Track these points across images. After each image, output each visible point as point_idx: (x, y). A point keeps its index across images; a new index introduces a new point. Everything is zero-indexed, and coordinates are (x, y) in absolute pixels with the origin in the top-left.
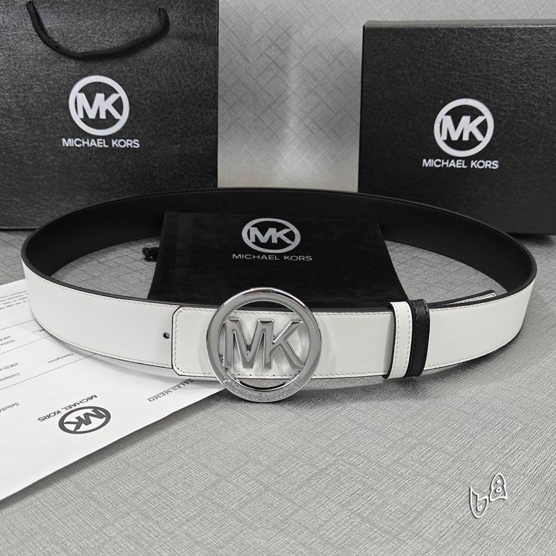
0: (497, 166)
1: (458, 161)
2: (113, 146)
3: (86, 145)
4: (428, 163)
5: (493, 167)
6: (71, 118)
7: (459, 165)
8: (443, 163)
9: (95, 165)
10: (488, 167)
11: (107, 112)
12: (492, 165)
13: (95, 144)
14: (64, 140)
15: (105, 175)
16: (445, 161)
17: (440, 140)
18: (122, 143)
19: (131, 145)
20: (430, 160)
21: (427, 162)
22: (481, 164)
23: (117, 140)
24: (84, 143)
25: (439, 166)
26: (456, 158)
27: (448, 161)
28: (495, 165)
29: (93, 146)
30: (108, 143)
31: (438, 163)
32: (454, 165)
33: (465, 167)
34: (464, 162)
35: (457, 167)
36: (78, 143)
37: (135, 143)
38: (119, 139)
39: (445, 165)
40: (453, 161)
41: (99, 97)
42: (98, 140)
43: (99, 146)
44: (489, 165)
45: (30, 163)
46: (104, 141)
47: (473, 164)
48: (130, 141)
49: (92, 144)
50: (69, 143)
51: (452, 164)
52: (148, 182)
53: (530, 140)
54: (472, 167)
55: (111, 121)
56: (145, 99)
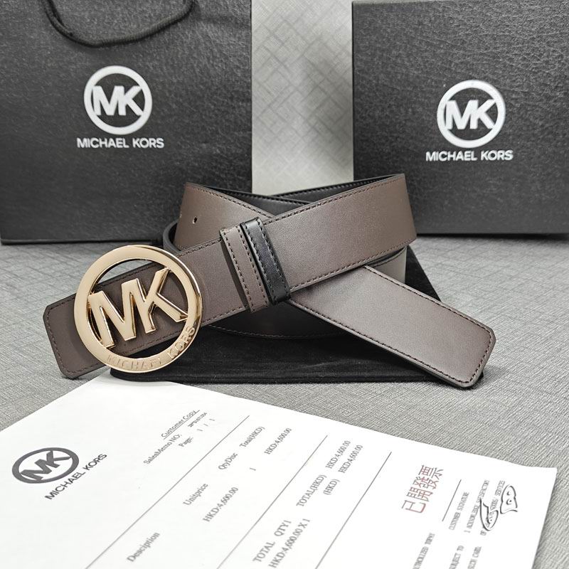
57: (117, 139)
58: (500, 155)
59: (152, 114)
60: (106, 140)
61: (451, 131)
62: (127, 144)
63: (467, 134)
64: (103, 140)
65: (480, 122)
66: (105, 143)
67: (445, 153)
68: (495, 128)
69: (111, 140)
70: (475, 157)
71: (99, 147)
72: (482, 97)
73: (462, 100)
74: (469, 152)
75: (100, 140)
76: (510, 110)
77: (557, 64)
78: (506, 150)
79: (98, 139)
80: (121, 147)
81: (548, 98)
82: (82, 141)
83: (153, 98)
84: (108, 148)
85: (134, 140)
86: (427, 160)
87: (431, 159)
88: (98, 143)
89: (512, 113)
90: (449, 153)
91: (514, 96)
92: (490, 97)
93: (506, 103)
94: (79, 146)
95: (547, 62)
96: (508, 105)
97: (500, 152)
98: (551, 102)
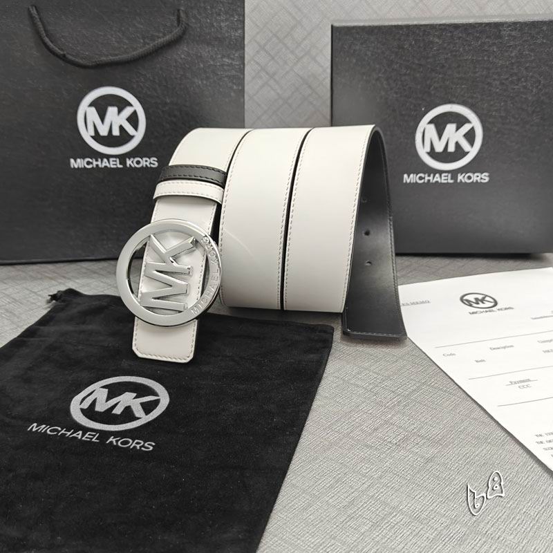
0: (487, 179)
2: (128, 166)
3: (97, 165)
5: (483, 181)
7: (445, 179)
8: (427, 178)
11: (121, 128)
13: (107, 165)
20: (411, 176)
22: (469, 178)
23: (132, 159)
24: (95, 163)
26: (441, 172)
27: (432, 175)
28: (484, 178)
29: (106, 167)
30: (123, 162)
39: (429, 180)
42: (111, 159)
43: (112, 166)
46: (118, 160)
49: (104, 165)
54: (459, 181)
55: (125, 137)
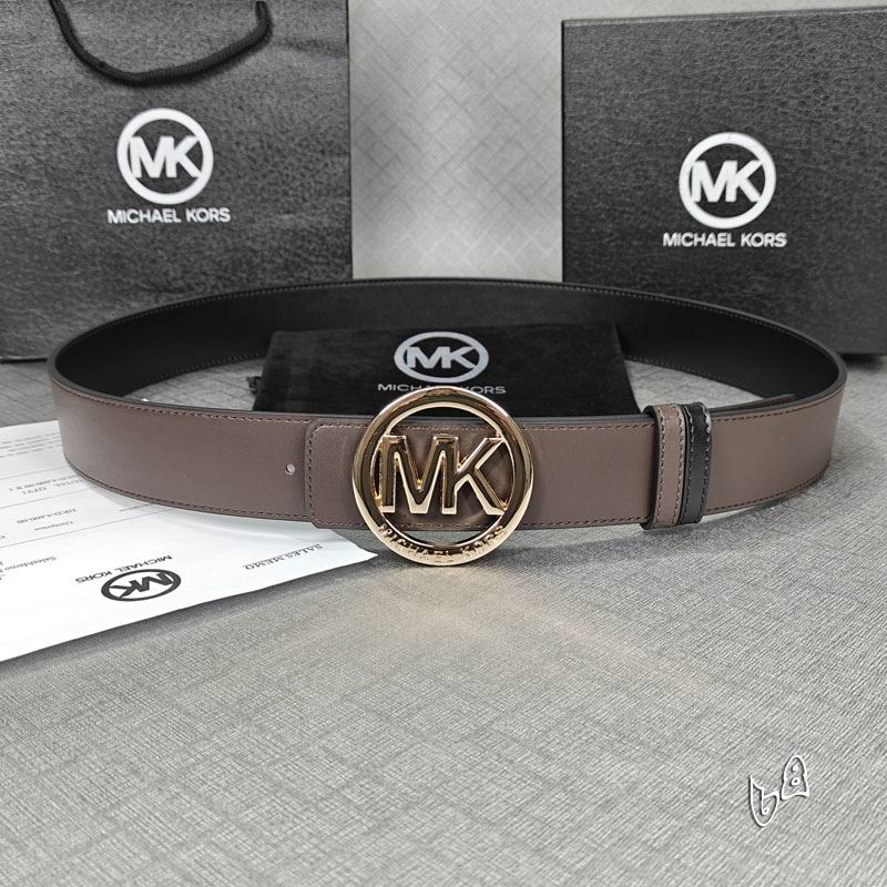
1: (720, 235)
4: (672, 240)
6: (121, 177)
9: (160, 252)
10: (769, 244)
12: (775, 241)
14: (110, 213)
15: (177, 266)
16: (700, 236)
17: (690, 202)
18: (203, 215)
19: (216, 217)
21: (671, 236)
25: (690, 244)
31: (688, 240)
32: (714, 242)
33: (733, 245)
34: (729, 236)
35: (720, 245)
36: (133, 216)
37: (222, 215)
38: (197, 208)
40: (711, 236)
41: (166, 143)
44: (771, 242)
45: (57, 251)
47: (744, 239)
48: (215, 210)
50: (118, 217)
51: (711, 240)
52: (244, 275)
53: (835, 198)
56: (237, 143)
57: (165, 211)
58: (768, 239)
59: (213, 176)
60: (149, 212)
61: (699, 204)
62: (178, 217)
63: (721, 208)
64: (145, 212)
65: (740, 192)
66: (148, 216)
67: (690, 235)
68: (762, 201)
69: (156, 212)
70: (732, 241)
71: (139, 223)
72: (743, 157)
73: (714, 160)
74: (724, 234)
75: (141, 212)
76: (782, 176)
77: (850, 111)
78: (776, 233)
79: (137, 210)
80: (170, 221)
81: (837, 159)
82: (115, 213)
83: (215, 152)
84: (151, 224)
85: (188, 211)
86: (665, 244)
87: (670, 244)
88: (137, 216)
89: (785, 180)
90: (696, 235)
91: (787, 156)
92: (753, 157)
93: (777, 166)
94: (110, 221)
95: (835, 108)
96: (779, 169)
97: (768, 235)
98: (843, 165)
